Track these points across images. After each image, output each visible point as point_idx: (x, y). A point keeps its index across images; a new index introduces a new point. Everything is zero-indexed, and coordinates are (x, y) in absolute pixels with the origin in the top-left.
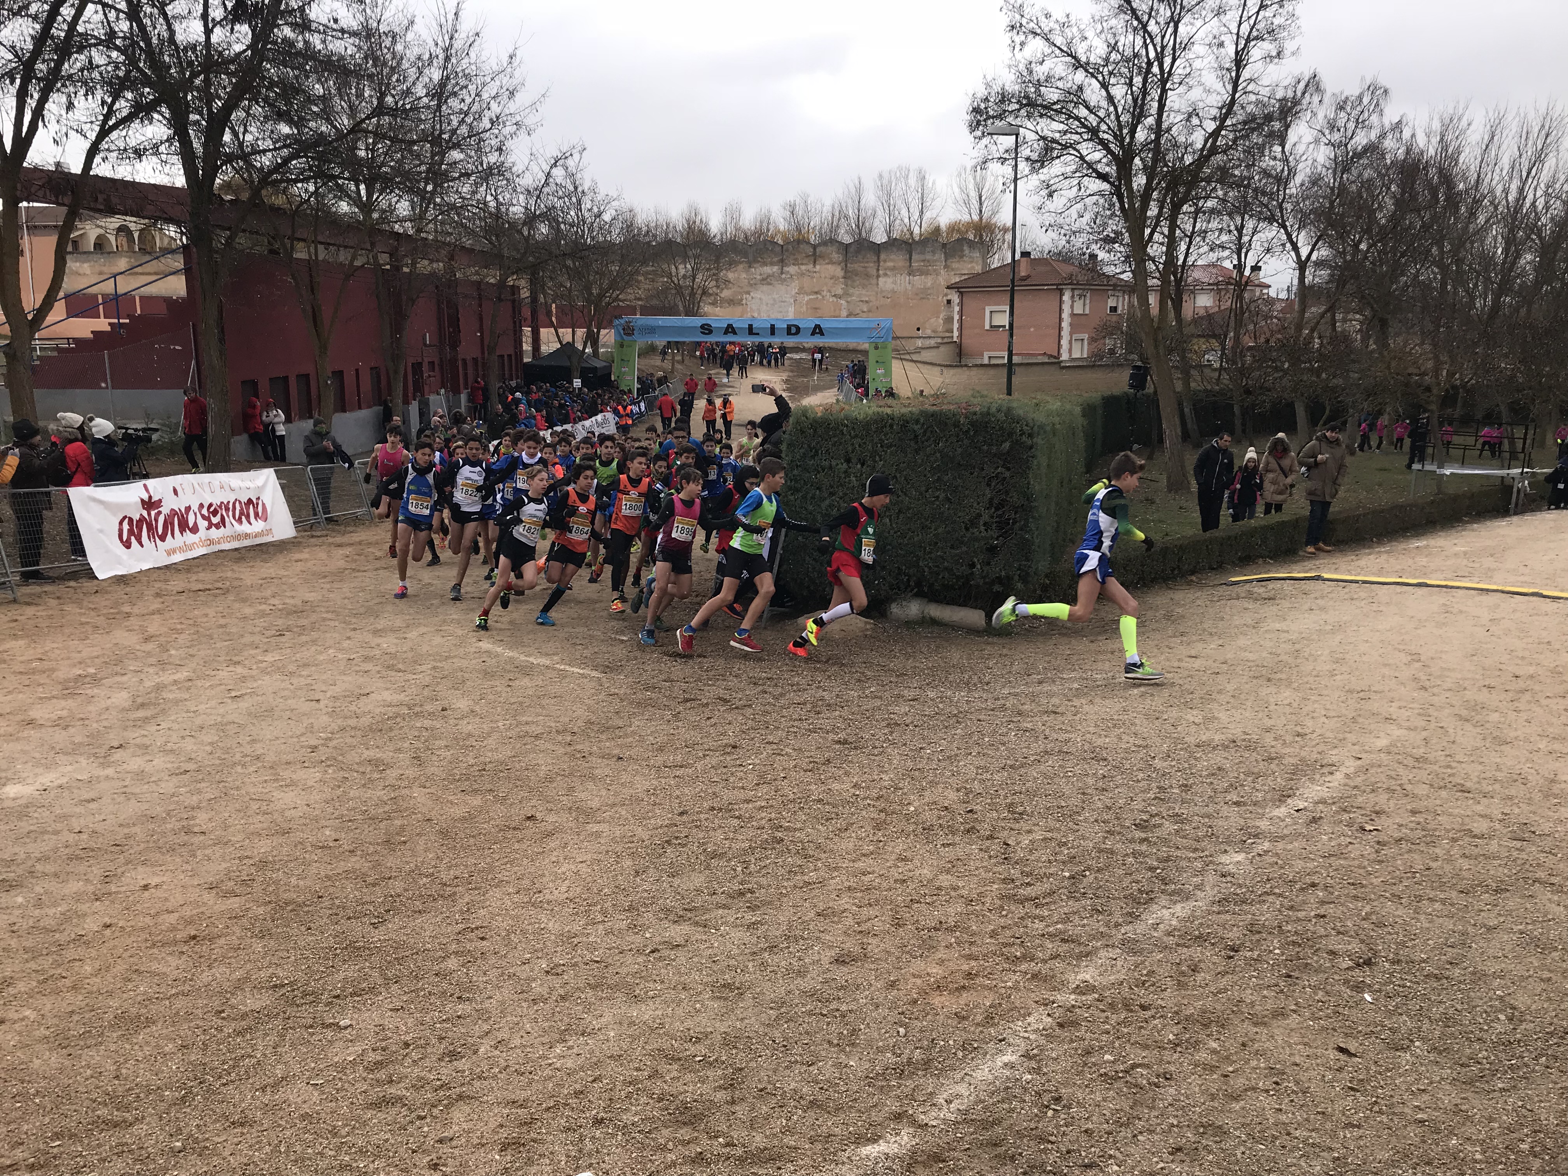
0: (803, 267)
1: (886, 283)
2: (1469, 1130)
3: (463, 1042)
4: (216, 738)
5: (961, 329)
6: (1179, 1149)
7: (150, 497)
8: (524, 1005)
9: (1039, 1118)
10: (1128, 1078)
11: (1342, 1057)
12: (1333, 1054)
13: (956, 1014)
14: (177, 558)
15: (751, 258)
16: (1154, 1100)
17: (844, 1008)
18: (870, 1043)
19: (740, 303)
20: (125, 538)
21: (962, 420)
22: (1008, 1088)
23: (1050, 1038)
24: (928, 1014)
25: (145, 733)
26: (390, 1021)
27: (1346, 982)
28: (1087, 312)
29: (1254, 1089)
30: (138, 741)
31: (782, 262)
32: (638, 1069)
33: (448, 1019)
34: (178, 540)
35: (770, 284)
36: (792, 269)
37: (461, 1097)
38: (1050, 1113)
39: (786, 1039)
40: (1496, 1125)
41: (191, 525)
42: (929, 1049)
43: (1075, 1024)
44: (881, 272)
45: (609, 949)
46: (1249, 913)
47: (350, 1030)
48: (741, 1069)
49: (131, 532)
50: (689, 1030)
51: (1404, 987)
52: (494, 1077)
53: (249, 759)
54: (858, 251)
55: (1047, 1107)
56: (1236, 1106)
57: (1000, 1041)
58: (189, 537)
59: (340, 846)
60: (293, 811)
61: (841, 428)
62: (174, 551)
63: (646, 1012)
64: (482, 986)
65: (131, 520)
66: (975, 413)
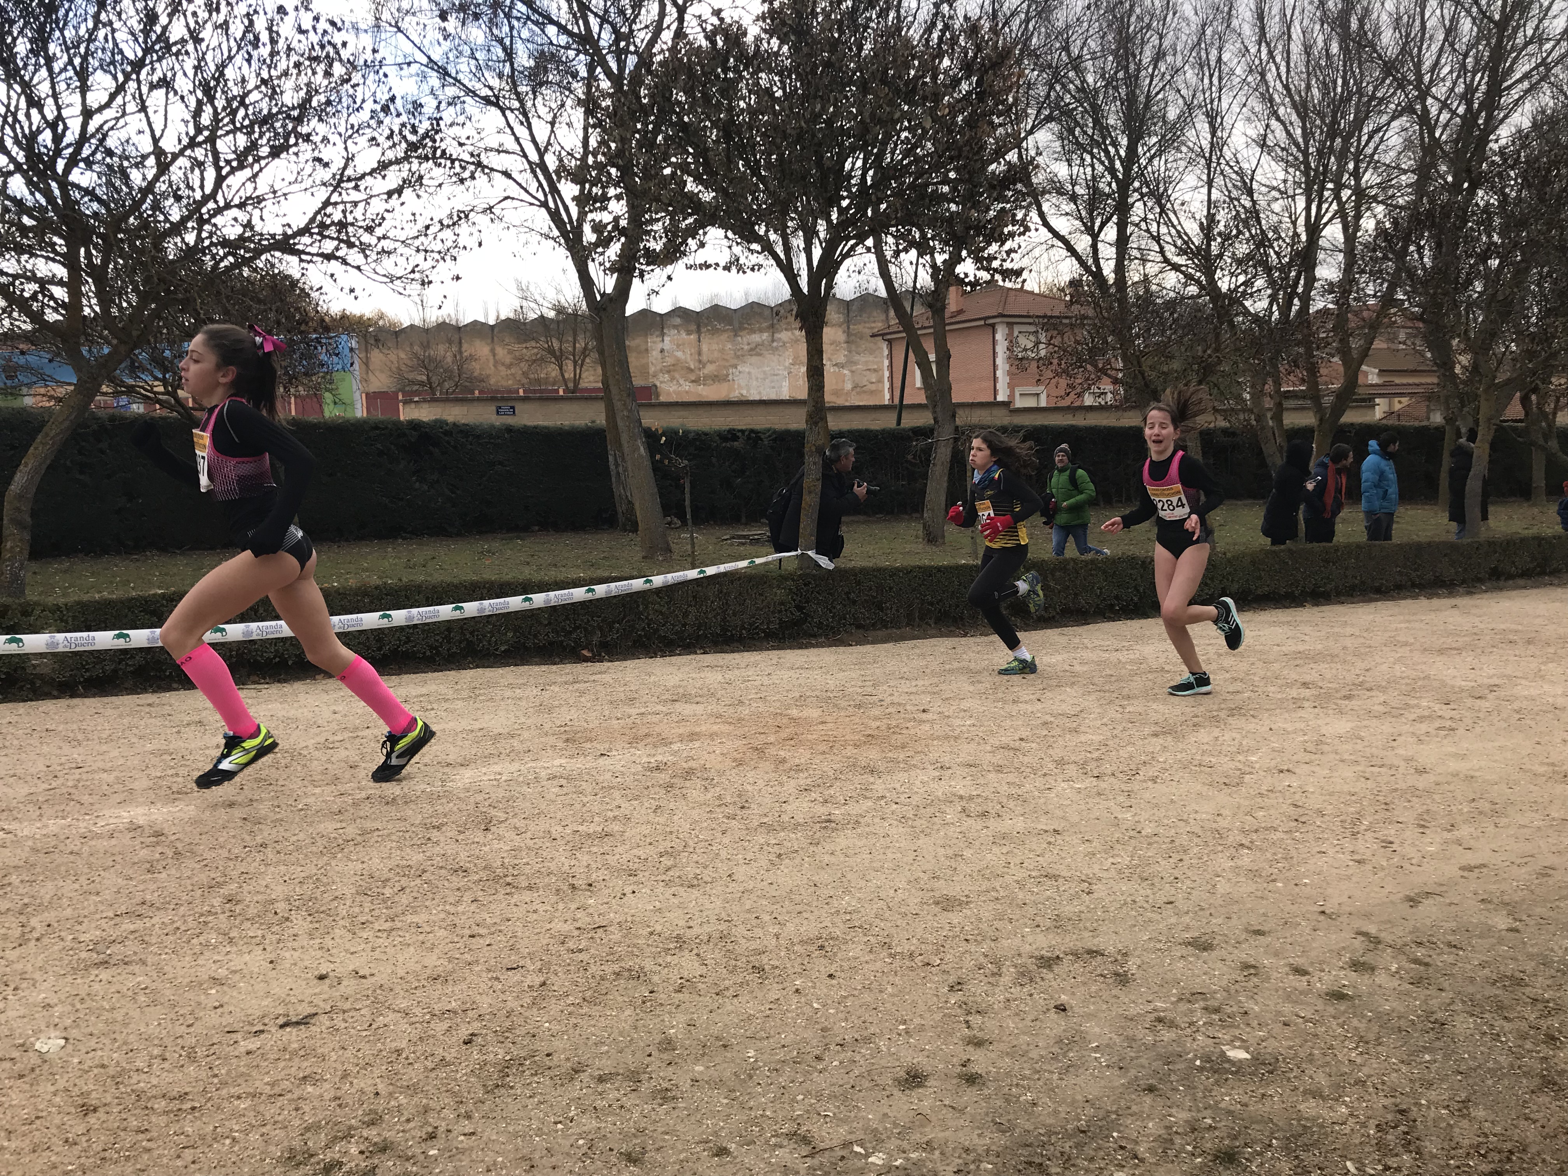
15: (737, 325)
19: (726, 378)
31: (775, 328)
35: (760, 355)
36: (783, 336)
54: (862, 309)
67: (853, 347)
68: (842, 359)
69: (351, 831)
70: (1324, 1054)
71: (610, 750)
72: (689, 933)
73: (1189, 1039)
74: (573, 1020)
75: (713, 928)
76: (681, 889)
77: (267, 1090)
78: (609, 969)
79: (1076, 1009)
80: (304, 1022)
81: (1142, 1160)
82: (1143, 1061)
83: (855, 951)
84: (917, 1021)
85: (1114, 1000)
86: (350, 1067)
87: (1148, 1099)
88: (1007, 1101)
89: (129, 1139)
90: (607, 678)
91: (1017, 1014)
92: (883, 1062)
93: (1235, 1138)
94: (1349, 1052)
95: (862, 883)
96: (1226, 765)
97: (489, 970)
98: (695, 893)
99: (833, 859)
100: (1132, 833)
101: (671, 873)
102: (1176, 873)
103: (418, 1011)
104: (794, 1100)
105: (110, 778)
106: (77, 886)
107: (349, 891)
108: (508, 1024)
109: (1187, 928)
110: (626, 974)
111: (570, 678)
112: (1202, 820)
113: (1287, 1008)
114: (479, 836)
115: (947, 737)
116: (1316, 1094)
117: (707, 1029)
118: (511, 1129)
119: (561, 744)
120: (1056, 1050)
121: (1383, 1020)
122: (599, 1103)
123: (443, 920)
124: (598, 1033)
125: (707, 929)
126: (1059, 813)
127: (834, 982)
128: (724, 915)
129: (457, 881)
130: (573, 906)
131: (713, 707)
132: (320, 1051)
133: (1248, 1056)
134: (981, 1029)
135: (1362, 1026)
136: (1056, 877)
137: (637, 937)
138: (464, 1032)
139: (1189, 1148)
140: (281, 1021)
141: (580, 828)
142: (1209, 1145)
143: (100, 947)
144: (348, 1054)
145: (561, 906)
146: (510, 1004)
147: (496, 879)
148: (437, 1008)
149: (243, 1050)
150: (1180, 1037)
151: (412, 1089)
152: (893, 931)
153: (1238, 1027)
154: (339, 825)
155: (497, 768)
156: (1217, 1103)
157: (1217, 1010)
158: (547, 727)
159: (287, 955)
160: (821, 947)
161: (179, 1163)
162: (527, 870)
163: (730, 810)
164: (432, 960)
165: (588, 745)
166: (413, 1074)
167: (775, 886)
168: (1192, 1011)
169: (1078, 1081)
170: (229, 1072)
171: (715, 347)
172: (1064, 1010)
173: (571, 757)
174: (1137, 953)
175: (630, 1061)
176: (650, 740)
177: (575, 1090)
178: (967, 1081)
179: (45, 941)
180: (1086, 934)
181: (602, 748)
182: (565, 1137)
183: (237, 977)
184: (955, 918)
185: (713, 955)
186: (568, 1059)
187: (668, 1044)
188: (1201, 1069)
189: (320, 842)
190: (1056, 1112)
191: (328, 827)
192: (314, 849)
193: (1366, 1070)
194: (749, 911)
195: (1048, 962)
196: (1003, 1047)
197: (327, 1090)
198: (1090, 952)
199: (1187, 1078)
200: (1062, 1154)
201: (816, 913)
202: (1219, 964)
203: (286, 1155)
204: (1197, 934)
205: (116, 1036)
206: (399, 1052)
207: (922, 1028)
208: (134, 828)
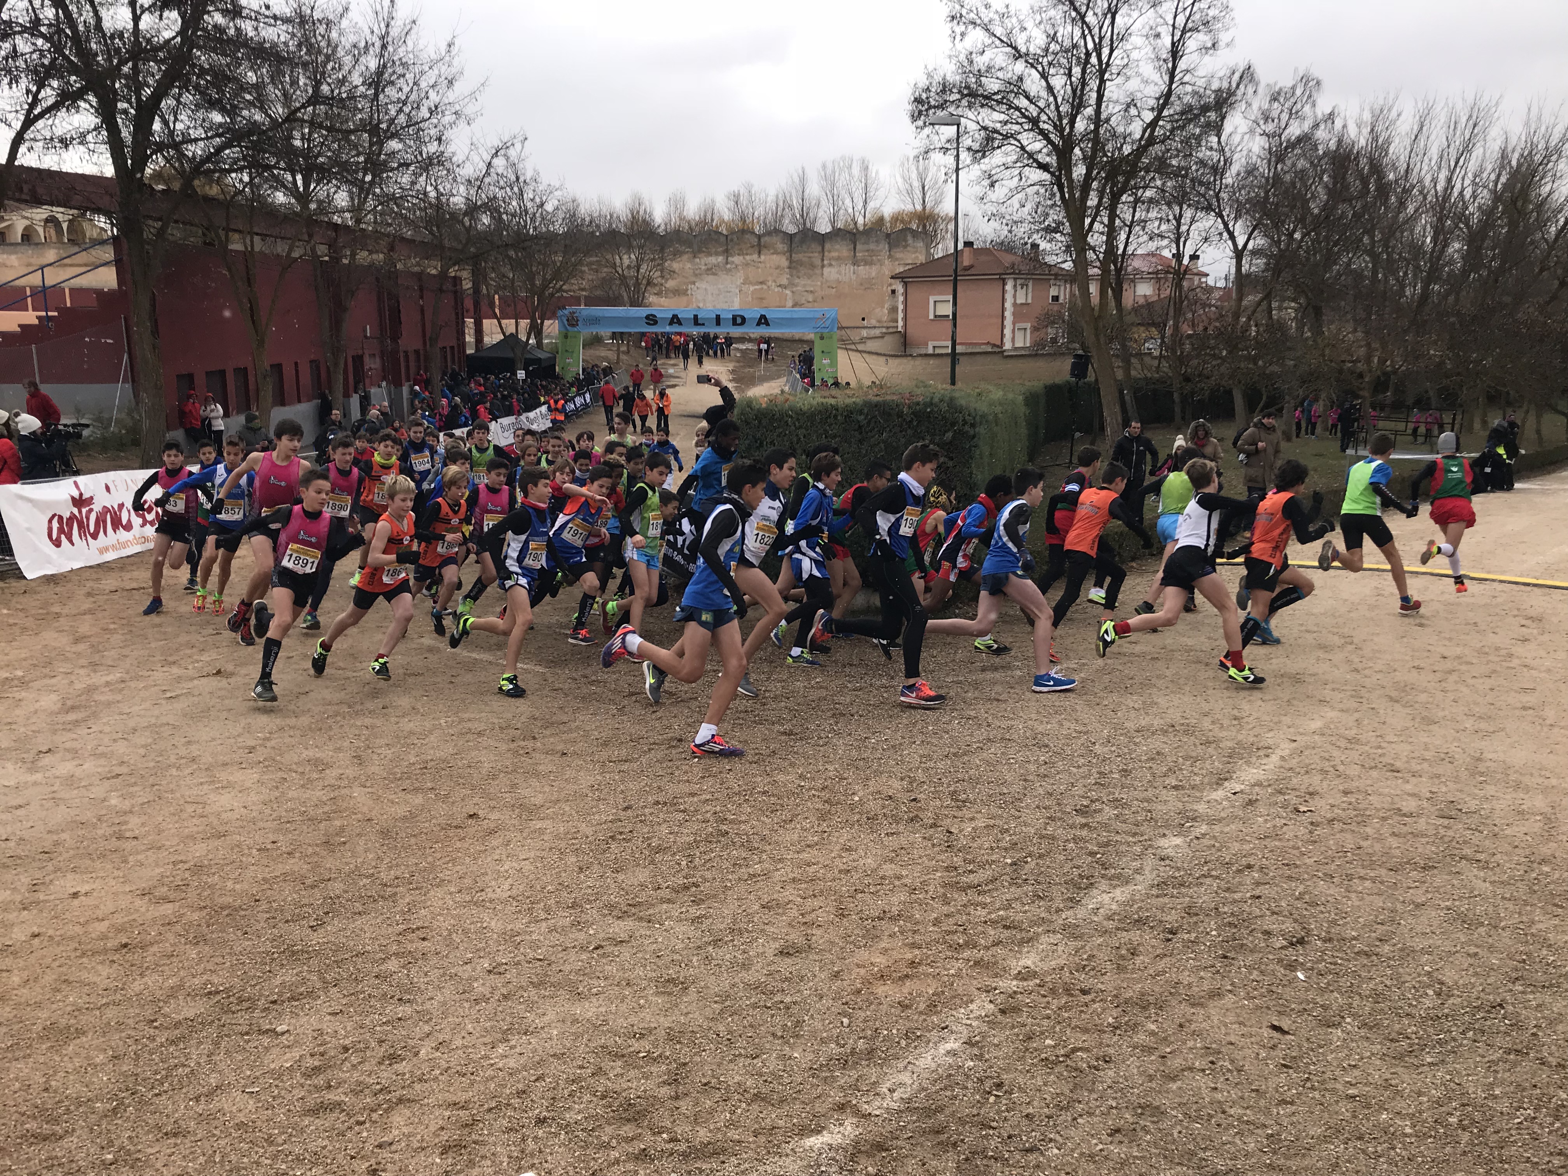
0: (748, 258)
1: (831, 273)
2: (1400, 1105)
3: (403, 1044)
4: (150, 740)
5: (905, 319)
6: (1118, 1131)
7: (81, 495)
8: (467, 1005)
9: (981, 1104)
10: (1069, 1062)
11: (1275, 1034)
12: (1266, 1032)
13: (899, 1003)
14: (111, 556)
15: (695, 247)
16: (1094, 1083)
17: (788, 999)
18: (814, 1034)
19: (685, 293)
20: (54, 537)
21: (905, 410)
22: (950, 1075)
23: (992, 1024)
24: (871, 1003)
25: (75, 736)
26: (329, 1025)
27: (1280, 961)
28: (1029, 301)
29: (1191, 1069)
30: (68, 745)
31: (727, 252)
32: (581, 1067)
33: (389, 1021)
34: (111, 537)
35: (715, 274)
36: (737, 259)
37: (400, 1101)
38: (992, 1099)
39: (730, 1032)
40: (1425, 1099)
41: (124, 522)
42: (873, 1038)
43: (1016, 1010)
44: (826, 262)
45: (553, 947)
46: (1187, 895)
47: (287, 1035)
48: (685, 1064)
49: (61, 530)
50: (632, 1026)
51: (1335, 964)
52: (436, 1079)
53: (183, 761)
54: (802, 242)
55: (989, 1093)
56: (1174, 1086)
57: (943, 1029)
58: (122, 534)
59: (278, 848)
60: (229, 814)
61: (786, 419)
62: (106, 549)
63: (588, 1010)
64: (423, 987)
65: (61, 518)
66: (918, 404)
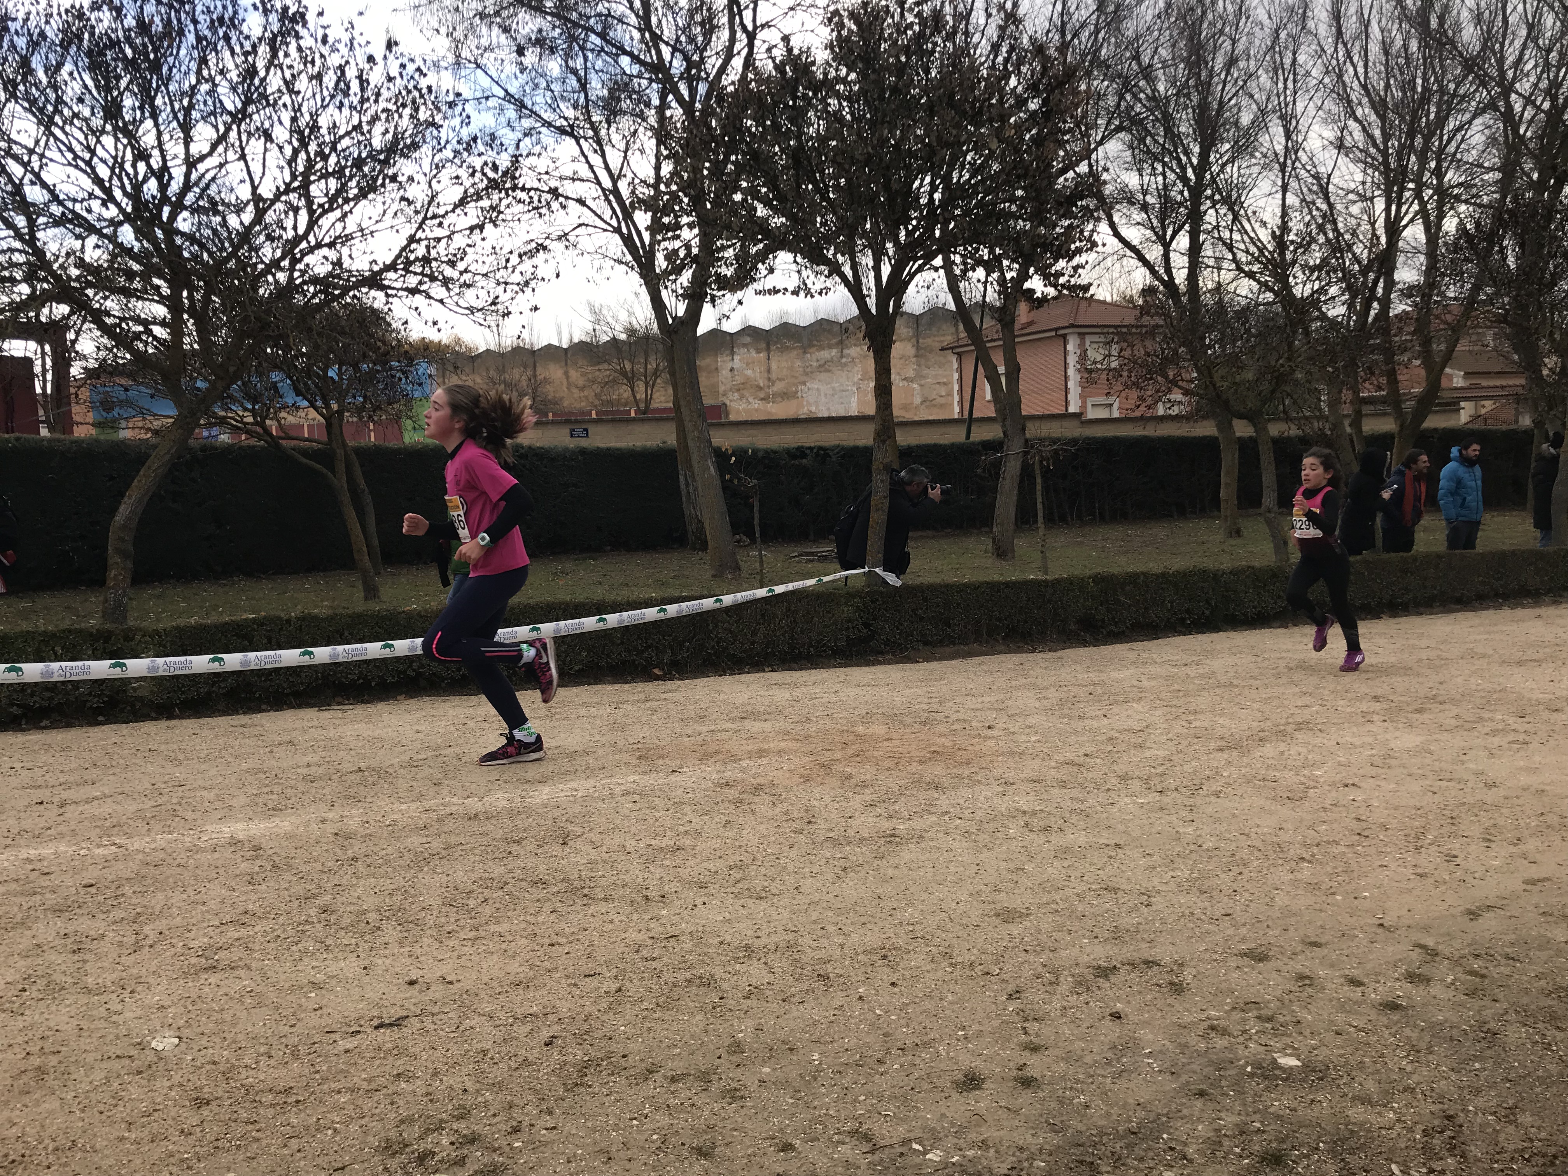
15: (805, 344)
19: (794, 395)
35: (829, 371)
36: (853, 351)
54: (932, 323)
67: (923, 361)
68: (911, 373)
69: (436, 845)
70: (1375, 1062)
71: (681, 767)
72: (758, 943)
73: (1242, 1047)
74: (647, 1024)
75: (780, 938)
76: (750, 902)
77: (365, 1085)
78: (681, 976)
79: (1131, 1017)
80: (397, 1023)
81: (1191, 1161)
82: (1194, 1067)
83: (918, 960)
84: (976, 1027)
85: (1167, 1009)
86: (440, 1065)
87: (1199, 1103)
88: (1062, 1103)
89: (240, 1130)
90: (677, 696)
91: (1073, 1022)
92: (942, 1066)
93: (1282, 1141)
94: (1399, 1060)
95: (925, 896)
96: (1289, 779)
97: (567, 977)
98: (764, 905)
99: (896, 872)
100: (1193, 847)
101: (740, 885)
102: (1235, 886)
103: (501, 1014)
104: (856, 1101)
105: (211, 796)
106: (185, 896)
107: (436, 902)
108: (586, 1027)
109: (1244, 940)
110: (697, 981)
111: (642, 696)
112: (1264, 834)
113: (1340, 1018)
114: (557, 850)
115: (1012, 754)
116: (1365, 1100)
117: (774, 1033)
118: (589, 1124)
119: (634, 761)
120: (1110, 1055)
121: (1435, 1029)
122: (672, 1102)
123: (524, 929)
124: (671, 1036)
125: (775, 939)
126: (1121, 828)
127: (896, 990)
128: (790, 926)
129: (538, 893)
130: (647, 917)
131: (781, 725)
132: (412, 1050)
133: (1299, 1064)
134: (1037, 1035)
135: (1414, 1035)
136: (1116, 890)
137: (709, 946)
138: (545, 1034)
139: (1237, 1150)
140: (376, 1022)
141: (653, 842)
142: (1257, 1147)
143: (207, 953)
144: (438, 1053)
145: (635, 917)
146: (587, 1009)
147: (574, 891)
148: (519, 1012)
149: (342, 1049)
150: (1232, 1044)
151: (497, 1086)
152: (954, 941)
153: (1290, 1036)
154: (424, 840)
155: (574, 785)
156: (1266, 1108)
157: (1270, 1019)
158: (621, 744)
159: (380, 962)
160: (885, 957)
161: (286, 1151)
162: (603, 882)
163: (797, 825)
164: (514, 967)
165: (661, 762)
166: (497, 1073)
167: (840, 899)
168: (1245, 1020)
169: (1132, 1085)
170: (329, 1068)
171: (784, 364)
172: (1119, 1018)
173: (645, 773)
174: (1193, 963)
175: (702, 1062)
176: (720, 756)
177: (649, 1089)
178: (1023, 1084)
179: (158, 947)
180: (1144, 945)
181: (674, 764)
182: (639, 1132)
183: (334, 982)
184: (1016, 929)
185: (779, 963)
186: (642, 1060)
187: (737, 1047)
188: (1251, 1075)
189: (408, 857)
190: (1108, 1114)
191: (415, 841)
192: (401, 862)
193: (1416, 1078)
194: (815, 922)
195: (1105, 972)
196: (1057, 1052)
197: (419, 1086)
198: (1146, 962)
199: (1237, 1085)
200: (1113, 1153)
201: (880, 924)
202: (1274, 975)
203: (383, 1145)
204: (1253, 945)
205: (225, 1035)
206: (484, 1052)
207: (980, 1034)
208: (235, 843)
